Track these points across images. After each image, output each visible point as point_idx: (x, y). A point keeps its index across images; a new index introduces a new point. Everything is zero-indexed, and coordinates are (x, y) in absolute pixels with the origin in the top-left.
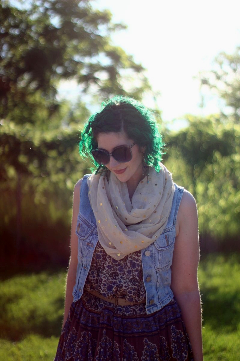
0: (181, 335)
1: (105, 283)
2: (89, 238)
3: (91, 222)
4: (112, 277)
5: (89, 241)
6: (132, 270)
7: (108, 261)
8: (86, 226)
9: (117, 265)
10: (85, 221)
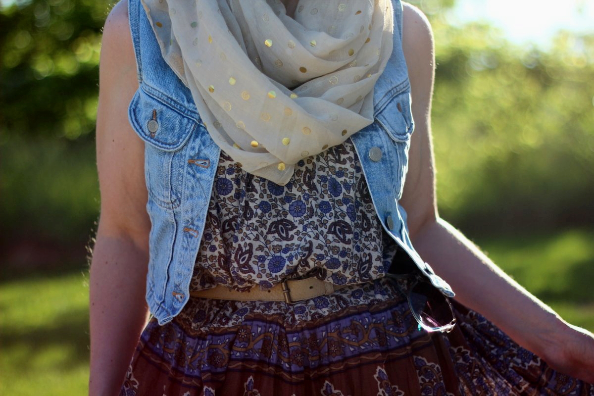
0: (465, 359)
1: (262, 254)
2: (190, 145)
3: (186, 102)
4: (276, 235)
5: (192, 153)
6: (333, 201)
7: (259, 192)
8: (176, 114)
9: (283, 201)
10: (169, 101)
